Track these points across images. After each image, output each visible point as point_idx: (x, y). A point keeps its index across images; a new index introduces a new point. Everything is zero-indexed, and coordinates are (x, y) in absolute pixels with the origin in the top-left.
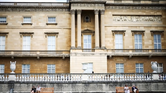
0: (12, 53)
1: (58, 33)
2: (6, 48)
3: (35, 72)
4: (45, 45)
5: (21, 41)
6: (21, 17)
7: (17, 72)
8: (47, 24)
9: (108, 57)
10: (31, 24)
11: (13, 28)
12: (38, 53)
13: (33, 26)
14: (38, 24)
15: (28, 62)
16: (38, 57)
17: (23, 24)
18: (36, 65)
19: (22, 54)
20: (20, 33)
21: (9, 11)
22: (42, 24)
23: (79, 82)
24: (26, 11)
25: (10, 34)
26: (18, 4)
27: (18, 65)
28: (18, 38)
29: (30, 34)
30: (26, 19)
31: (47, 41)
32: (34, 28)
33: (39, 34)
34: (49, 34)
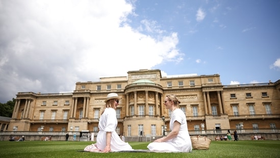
0: (45, 121)
1: (69, 110)
2: (43, 118)
4: (62, 116)
5: (51, 115)
6: (53, 101)
8: (65, 105)
9: (88, 123)
10: (57, 105)
11: (48, 107)
12: (57, 121)
14: (60, 105)
16: (57, 123)
17: (53, 105)
18: (56, 128)
19: (49, 122)
21: (48, 98)
22: (62, 105)
24: (55, 98)
25: (46, 110)
27: (45, 127)
28: (50, 113)
29: (56, 111)
31: (63, 114)
32: (58, 107)
33: (60, 110)
34: (65, 111)
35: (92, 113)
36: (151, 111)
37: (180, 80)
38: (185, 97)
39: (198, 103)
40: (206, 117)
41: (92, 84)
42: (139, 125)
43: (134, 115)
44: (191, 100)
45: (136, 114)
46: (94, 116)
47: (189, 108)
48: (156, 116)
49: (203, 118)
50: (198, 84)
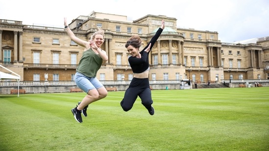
0: (47, 66)
1: (78, 52)
2: (40, 62)
3: (63, 80)
4: (70, 60)
5: (52, 57)
6: (51, 38)
7: (50, 80)
8: (71, 45)
10: (59, 45)
11: (45, 47)
12: (66, 66)
13: (60, 46)
14: (64, 45)
15: (57, 72)
16: (66, 69)
17: (53, 44)
18: (63, 75)
19: (54, 67)
20: (51, 51)
21: (42, 33)
22: (67, 45)
23: (122, 85)
24: (55, 34)
25: (43, 51)
26: (48, 29)
27: (50, 75)
28: (49, 54)
29: (59, 52)
30: (54, 40)
31: (70, 57)
32: (62, 47)
33: (65, 52)
34: (72, 52)
35: (114, 58)
36: (174, 60)
37: (192, 32)
38: (194, 49)
39: (203, 56)
40: (211, 68)
41: (110, 22)
42: (164, 74)
43: (159, 64)
44: (199, 52)
45: (160, 63)
46: (116, 62)
47: (197, 59)
48: (180, 65)
49: (208, 69)
50: (203, 38)
